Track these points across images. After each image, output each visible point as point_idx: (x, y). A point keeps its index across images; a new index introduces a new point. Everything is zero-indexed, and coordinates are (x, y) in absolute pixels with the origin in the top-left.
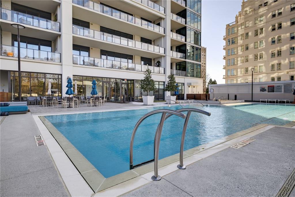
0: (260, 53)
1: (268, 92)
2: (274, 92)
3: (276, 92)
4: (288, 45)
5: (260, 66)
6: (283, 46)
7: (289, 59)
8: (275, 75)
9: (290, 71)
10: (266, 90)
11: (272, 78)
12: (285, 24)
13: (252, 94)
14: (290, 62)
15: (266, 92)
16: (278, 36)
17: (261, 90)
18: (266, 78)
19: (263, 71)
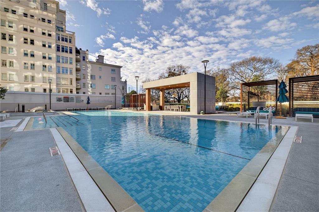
0: (10, 60)
1: (64, 102)
2: (69, 102)
3: (70, 102)
4: (41, 62)
5: (10, 74)
6: (37, 61)
7: (43, 75)
8: (29, 86)
9: (43, 85)
10: (62, 100)
11: (26, 88)
12: (38, 42)
13: (50, 103)
14: (43, 77)
15: (63, 102)
16: (31, 50)
17: (57, 100)
18: (20, 87)
19: (14, 80)
